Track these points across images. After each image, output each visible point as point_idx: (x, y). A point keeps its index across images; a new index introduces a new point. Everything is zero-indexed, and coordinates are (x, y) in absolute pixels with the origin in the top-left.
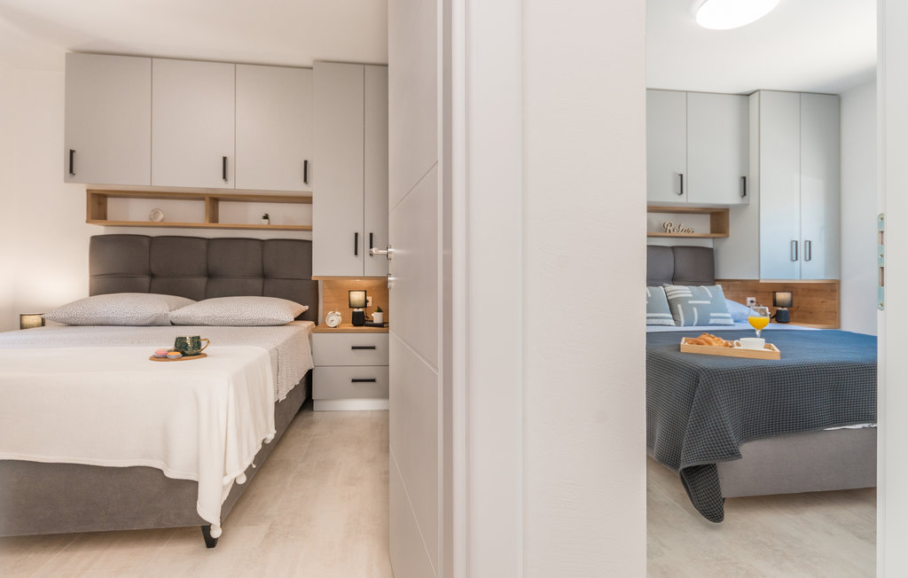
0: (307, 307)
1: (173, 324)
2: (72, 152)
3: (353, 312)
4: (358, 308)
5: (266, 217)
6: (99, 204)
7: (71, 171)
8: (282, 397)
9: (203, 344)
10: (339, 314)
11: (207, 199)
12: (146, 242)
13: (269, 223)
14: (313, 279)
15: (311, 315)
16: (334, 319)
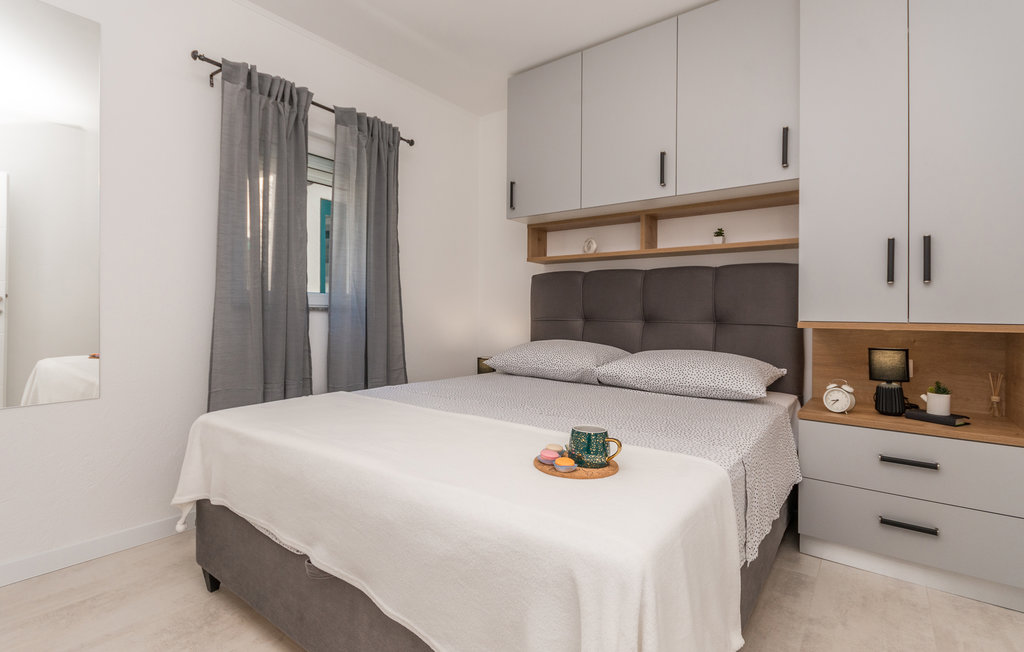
0: (784, 371)
1: (601, 383)
2: (512, 184)
3: (878, 388)
4: (889, 382)
5: (720, 233)
6: (539, 240)
7: (512, 205)
8: (753, 555)
9: (613, 447)
10: (851, 390)
11: (643, 218)
12: (580, 279)
13: (724, 241)
14: (799, 326)
15: (790, 384)
16: (838, 398)
